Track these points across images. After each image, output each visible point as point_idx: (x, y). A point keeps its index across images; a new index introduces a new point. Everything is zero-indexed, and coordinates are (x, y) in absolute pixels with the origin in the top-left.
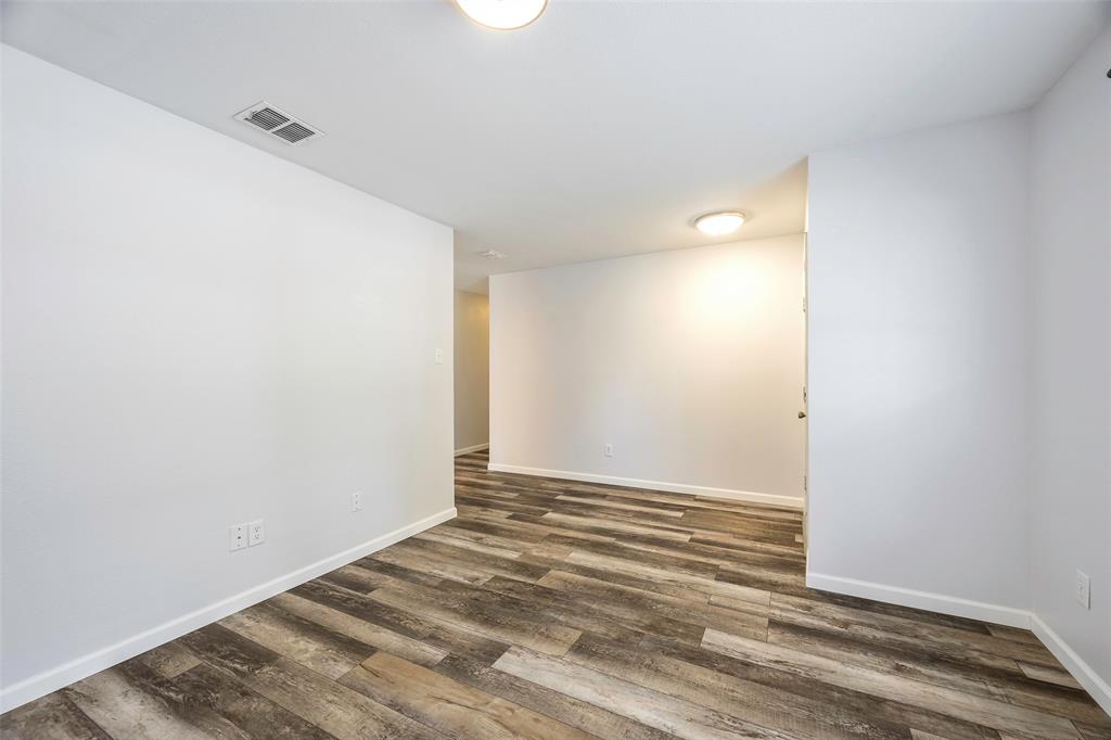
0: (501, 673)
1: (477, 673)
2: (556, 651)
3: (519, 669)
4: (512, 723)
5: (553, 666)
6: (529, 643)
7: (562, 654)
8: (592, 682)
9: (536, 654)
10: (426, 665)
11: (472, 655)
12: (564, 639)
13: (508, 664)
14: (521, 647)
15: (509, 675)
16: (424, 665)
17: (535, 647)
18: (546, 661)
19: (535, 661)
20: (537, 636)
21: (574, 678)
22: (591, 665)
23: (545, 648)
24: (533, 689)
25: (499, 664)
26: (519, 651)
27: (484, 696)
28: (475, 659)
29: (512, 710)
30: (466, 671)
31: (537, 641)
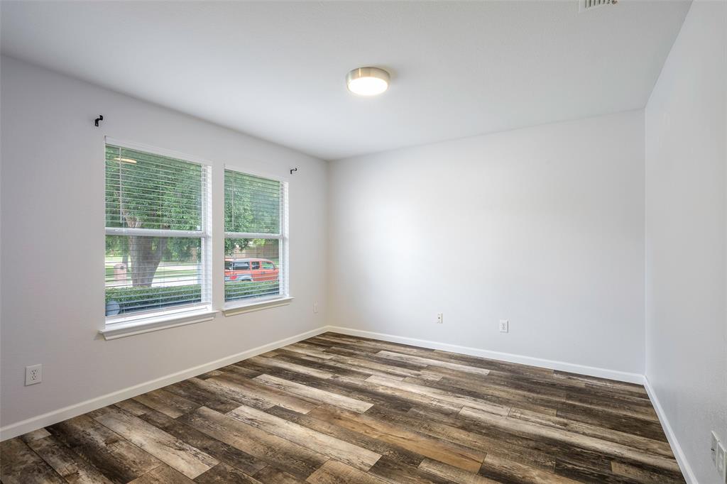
0: (375, 451)
1: (392, 452)
2: (333, 465)
3: (363, 453)
4: (365, 428)
5: (338, 454)
6: (354, 473)
7: (330, 462)
8: (316, 443)
9: (350, 463)
10: (431, 460)
11: (399, 465)
12: (324, 474)
13: (371, 457)
14: (361, 469)
15: (369, 449)
16: (433, 460)
17: (350, 468)
18: (342, 457)
19: (351, 457)
20: (347, 479)
21: (326, 446)
22: (311, 453)
23: (341, 467)
24: (354, 441)
25: (377, 457)
26: (362, 466)
27: (383, 439)
28: (396, 461)
29: (366, 432)
30: (399, 454)
31: (347, 473)
